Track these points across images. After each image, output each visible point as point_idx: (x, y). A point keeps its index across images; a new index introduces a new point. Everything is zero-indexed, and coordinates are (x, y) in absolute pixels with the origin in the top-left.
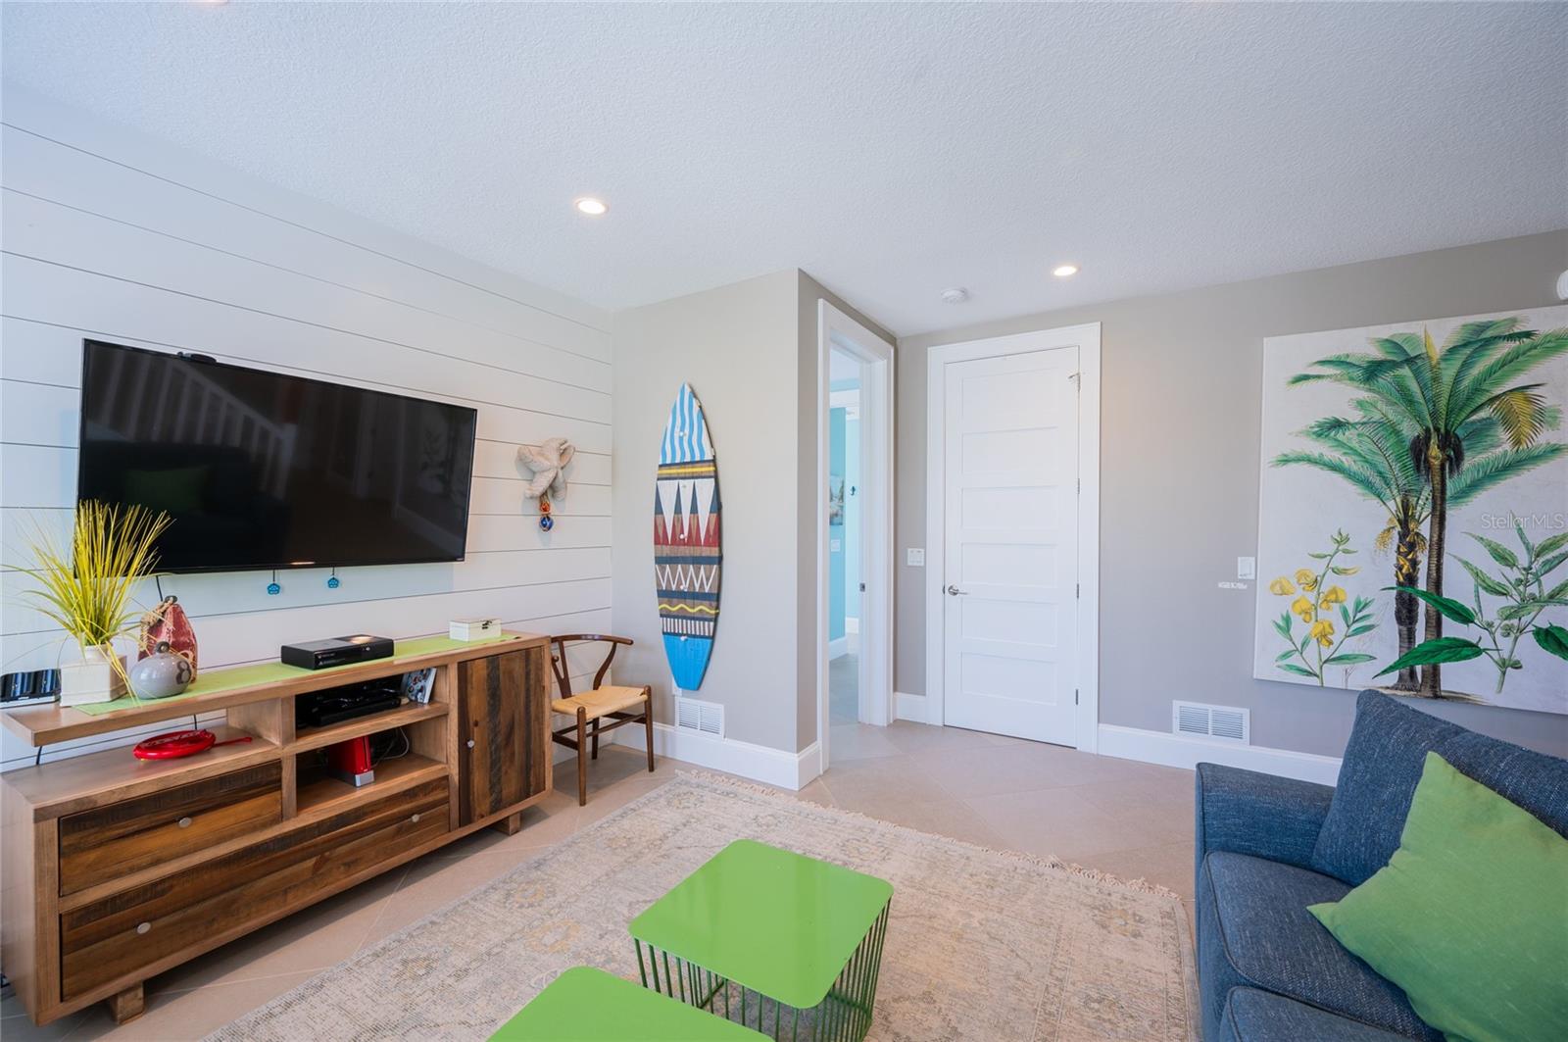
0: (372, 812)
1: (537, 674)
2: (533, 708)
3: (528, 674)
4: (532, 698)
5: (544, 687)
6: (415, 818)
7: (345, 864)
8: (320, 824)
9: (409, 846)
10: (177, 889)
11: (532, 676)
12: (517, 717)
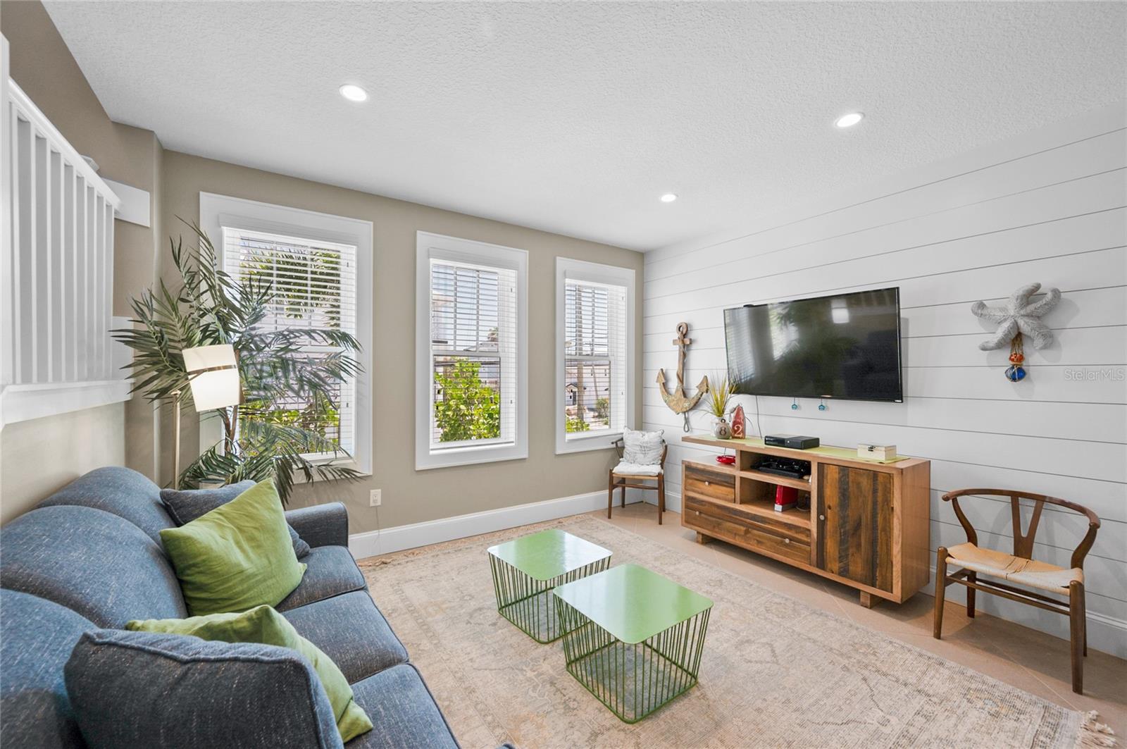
0: (769, 523)
1: (884, 495)
2: (880, 519)
3: (875, 491)
4: (879, 511)
5: (893, 508)
6: (787, 541)
7: (757, 541)
8: (748, 514)
9: (785, 554)
10: (706, 507)
11: (880, 494)
12: (864, 520)
